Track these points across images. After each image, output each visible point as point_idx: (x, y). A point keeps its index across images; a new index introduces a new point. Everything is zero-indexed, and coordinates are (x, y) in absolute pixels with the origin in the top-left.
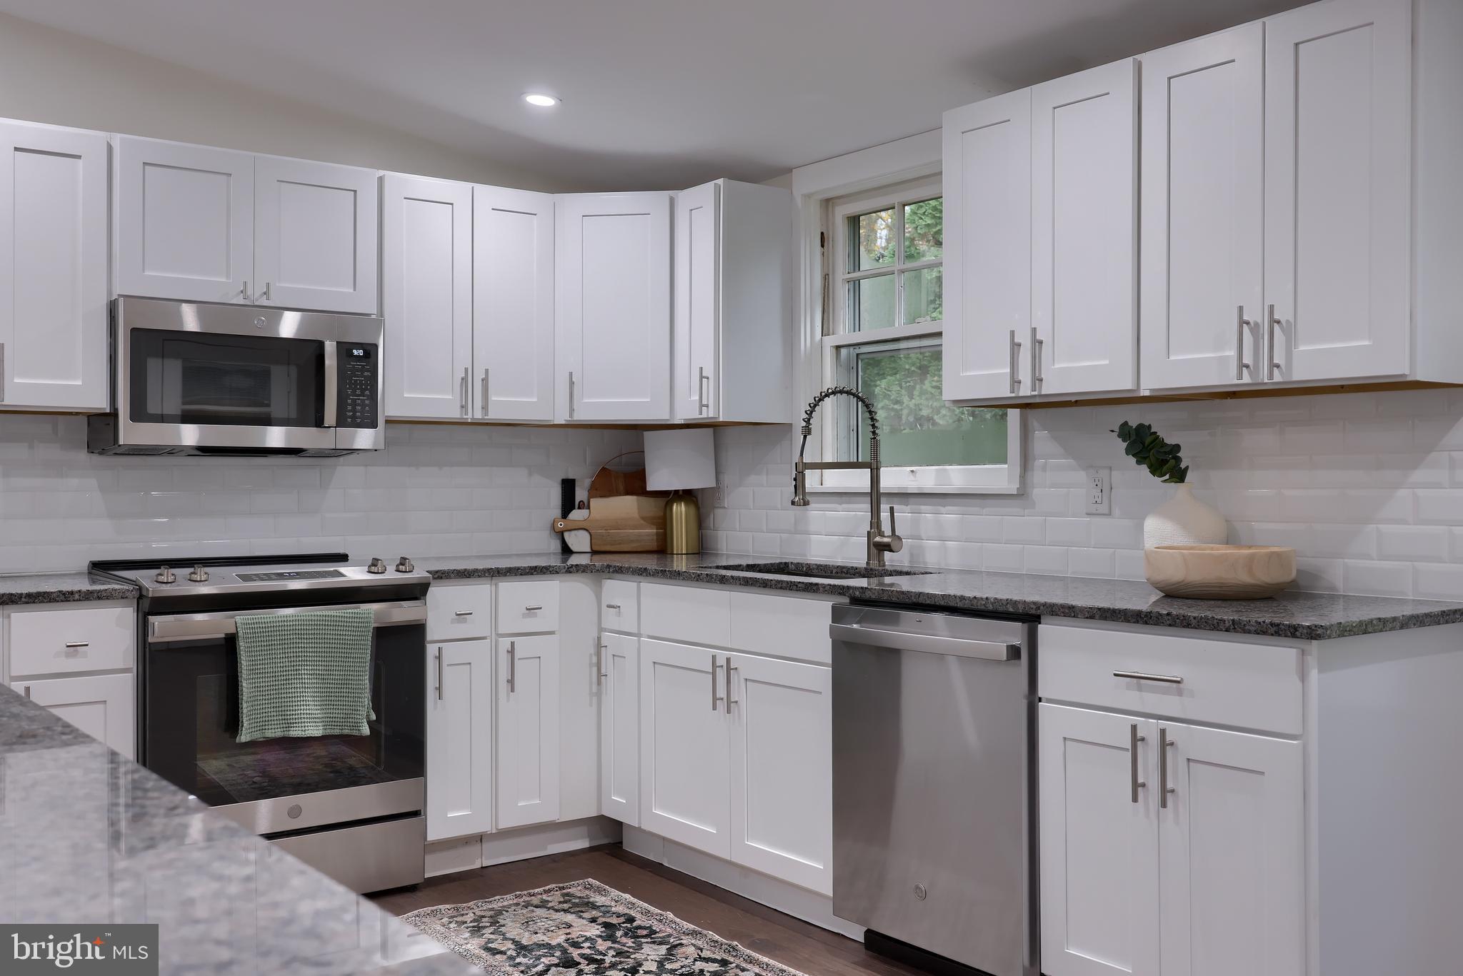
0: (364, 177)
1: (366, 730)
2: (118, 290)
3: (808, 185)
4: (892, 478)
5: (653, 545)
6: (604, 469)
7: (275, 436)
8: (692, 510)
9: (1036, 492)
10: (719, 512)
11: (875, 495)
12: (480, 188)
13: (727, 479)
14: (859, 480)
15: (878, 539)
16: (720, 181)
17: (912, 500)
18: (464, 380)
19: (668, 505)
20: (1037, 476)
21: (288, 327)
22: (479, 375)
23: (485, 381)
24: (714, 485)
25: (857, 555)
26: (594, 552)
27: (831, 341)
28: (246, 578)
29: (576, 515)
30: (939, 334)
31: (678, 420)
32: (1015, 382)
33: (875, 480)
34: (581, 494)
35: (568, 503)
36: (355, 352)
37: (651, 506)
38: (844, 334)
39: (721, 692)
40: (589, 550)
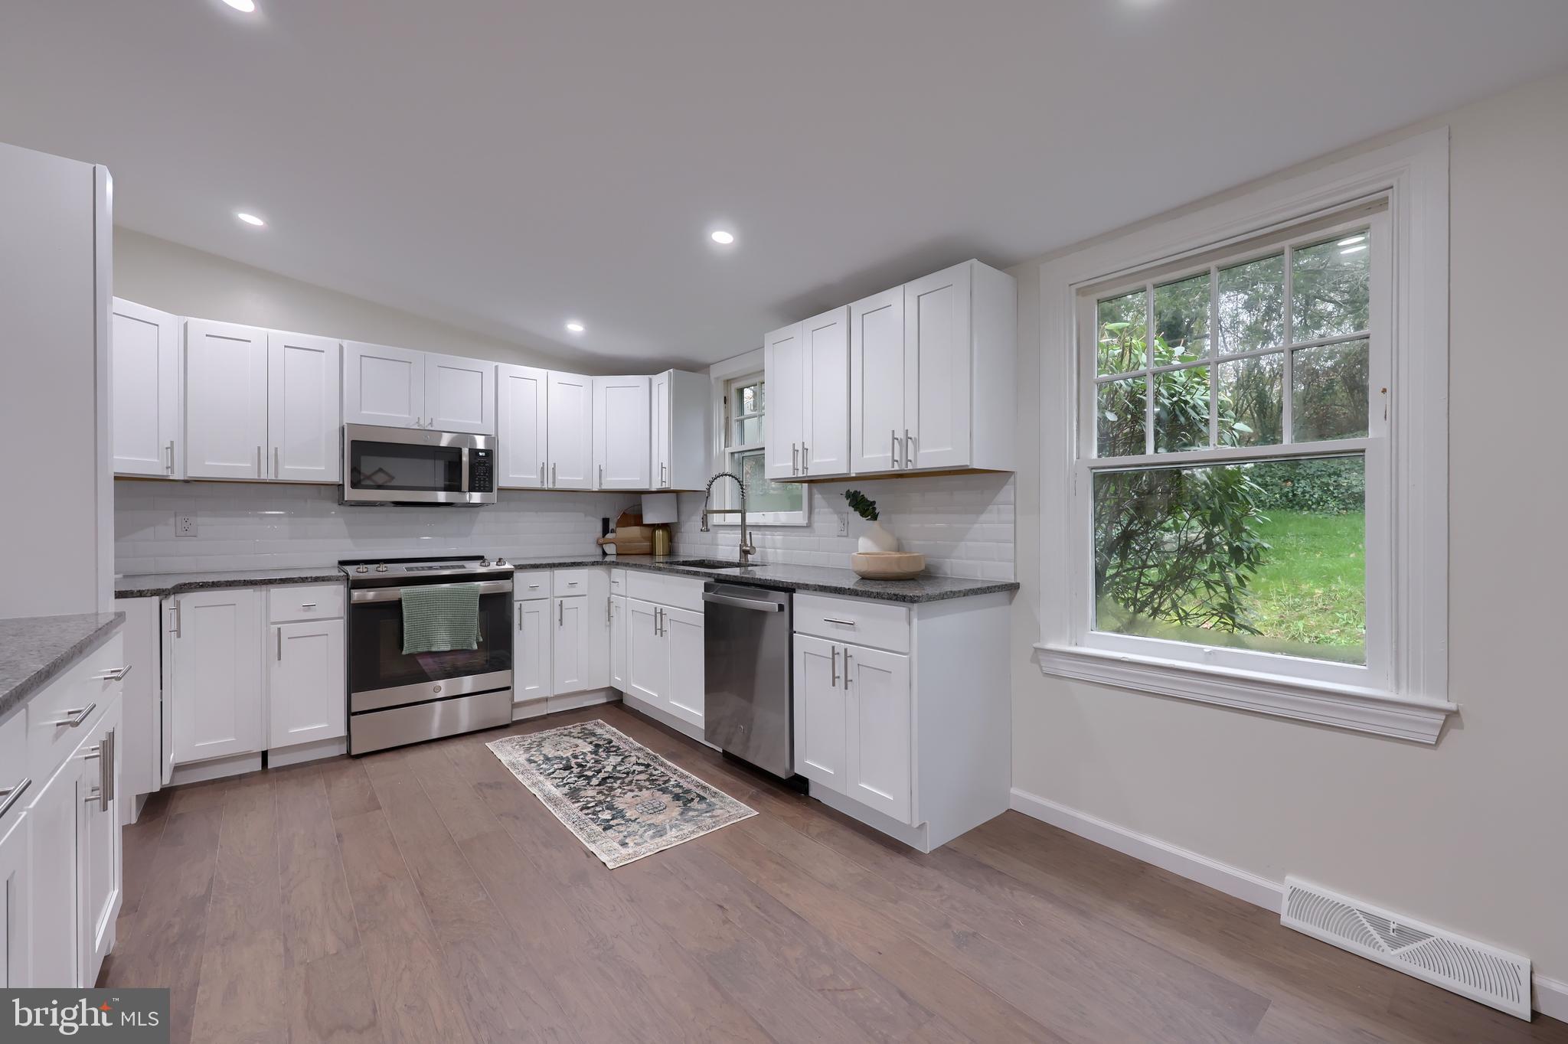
0: (488, 366)
1: (475, 647)
2: (346, 421)
3: (716, 372)
4: (752, 518)
5: (648, 550)
6: (624, 513)
7: (442, 497)
8: (666, 533)
9: (816, 525)
10: (679, 534)
11: (743, 526)
12: (551, 373)
13: (683, 518)
14: (736, 519)
15: (744, 548)
16: (671, 370)
17: (762, 529)
18: (543, 468)
19: (654, 531)
20: (816, 517)
21: (445, 441)
22: (551, 467)
23: (554, 469)
24: (676, 521)
25: (735, 557)
26: (618, 554)
27: (729, 450)
28: (408, 569)
29: (609, 536)
30: (764, 449)
31: (654, 489)
32: (795, 469)
33: (743, 519)
34: (612, 526)
35: (606, 530)
36: (481, 454)
37: (647, 532)
38: (736, 447)
39: (659, 627)
40: (615, 553)
